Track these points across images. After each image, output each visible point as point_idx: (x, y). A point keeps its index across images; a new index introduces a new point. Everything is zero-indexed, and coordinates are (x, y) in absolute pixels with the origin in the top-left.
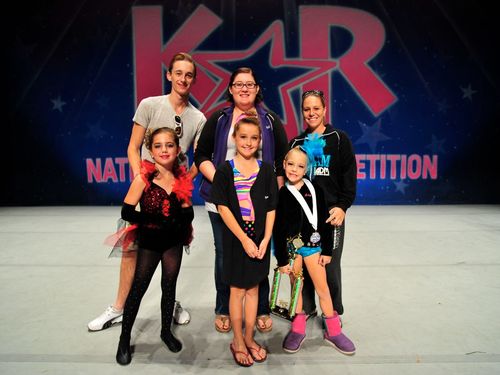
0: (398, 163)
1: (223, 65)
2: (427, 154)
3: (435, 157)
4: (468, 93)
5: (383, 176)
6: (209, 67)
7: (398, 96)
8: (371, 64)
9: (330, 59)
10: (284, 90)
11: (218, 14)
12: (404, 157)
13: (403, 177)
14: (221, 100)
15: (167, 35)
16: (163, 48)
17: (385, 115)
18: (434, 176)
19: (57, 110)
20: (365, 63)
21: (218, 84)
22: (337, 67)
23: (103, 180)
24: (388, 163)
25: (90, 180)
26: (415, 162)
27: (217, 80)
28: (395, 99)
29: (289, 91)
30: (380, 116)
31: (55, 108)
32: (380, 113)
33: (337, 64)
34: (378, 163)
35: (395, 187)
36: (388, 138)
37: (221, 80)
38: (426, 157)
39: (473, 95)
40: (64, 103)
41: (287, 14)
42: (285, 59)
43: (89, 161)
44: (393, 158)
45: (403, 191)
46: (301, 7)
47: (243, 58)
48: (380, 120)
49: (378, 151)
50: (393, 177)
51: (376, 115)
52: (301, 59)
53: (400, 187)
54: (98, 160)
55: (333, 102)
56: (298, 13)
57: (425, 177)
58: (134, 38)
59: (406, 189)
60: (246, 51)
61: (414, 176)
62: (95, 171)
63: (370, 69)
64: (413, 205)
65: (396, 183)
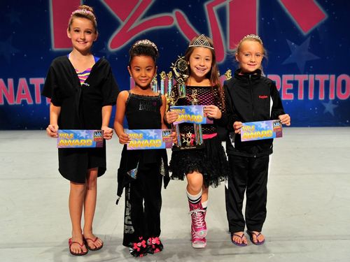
0: (327, 83)
5: (311, 98)
7: (329, 13)
10: (210, 7)
12: (333, 77)
13: (332, 98)
14: (144, 17)
17: (314, 33)
23: (16, 103)
24: (317, 83)
25: (2, 103)
26: (344, 82)
28: (325, 17)
29: (215, 9)
30: (308, 35)
32: (309, 31)
34: (306, 83)
35: (324, 108)
36: (317, 58)
44: (322, 78)
45: (332, 112)
48: (309, 39)
49: (307, 71)
50: (322, 98)
51: (305, 33)
53: (329, 108)
54: (10, 81)
55: (260, 20)
59: (335, 110)
61: (343, 97)
62: (6, 92)
64: (342, 126)
65: (325, 104)
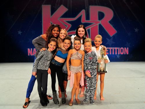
0: (117, 50)
1: (68, 22)
2: (125, 47)
3: (128, 48)
4: (136, 30)
5: (113, 54)
6: (64, 22)
7: (117, 31)
8: (110, 22)
9: (98, 21)
11: (67, 8)
12: (119, 48)
13: (119, 54)
15: (52, 13)
16: (51, 17)
17: (114, 36)
18: (128, 54)
19: (19, 34)
20: (108, 22)
21: (67, 27)
22: (100, 23)
23: (33, 55)
24: (115, 50)
25: (29, 55)
26: (122, 49)
27: (66, 26)
28: (116, 32)
30: (112, 37)
31: (19, 33)
33: (100, 22)
34: (112, 50)
35: (117, 57)
36: (115, 43)
37: (68, 26)
38: (125, 48)
39: (138, 31)
40: (22, 32)
41: (86, 8)
42: (86, 21)
43: (29, 49)
44: (116, 48)
46: (90, 6)
47: (74, 20)
48: (112, 38)
49: (112, 46)
50: (116, 54)
51: (111, 36)
52: (90, 21)
53: (118, 56)
54: (31, 49)
55: (99, 32)
56: (89, 8)
57: (125, 54)
58: (43, 14)
59: (120, 57)
60: (75, 18)
61: (122, 53)
62: (30, 52)
63: (109, 23)
64: (122, 62)
65: (117, 56)
